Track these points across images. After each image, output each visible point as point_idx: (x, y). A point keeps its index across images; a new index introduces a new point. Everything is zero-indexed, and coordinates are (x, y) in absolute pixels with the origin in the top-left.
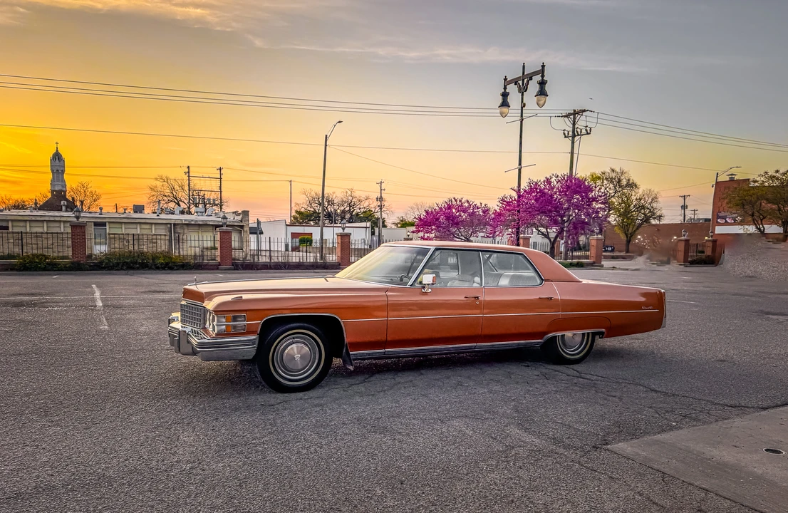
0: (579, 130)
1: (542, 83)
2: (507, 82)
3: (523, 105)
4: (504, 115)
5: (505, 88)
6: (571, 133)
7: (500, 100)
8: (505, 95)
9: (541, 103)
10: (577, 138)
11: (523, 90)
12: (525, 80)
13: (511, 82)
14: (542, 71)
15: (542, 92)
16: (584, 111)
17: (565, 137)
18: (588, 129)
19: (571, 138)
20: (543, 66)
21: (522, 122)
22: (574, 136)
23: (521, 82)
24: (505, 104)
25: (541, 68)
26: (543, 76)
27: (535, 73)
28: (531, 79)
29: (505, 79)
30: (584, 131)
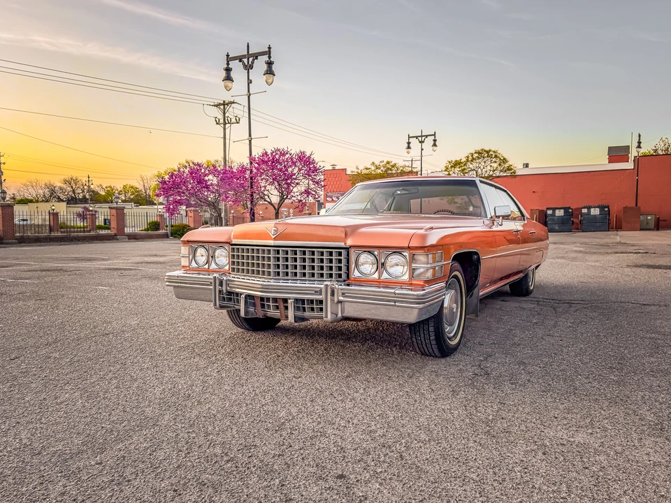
0: (229, 119)
1: (270, 64)
2: (229, 59)
3: (250, 82)
4: (228, 89)
5: (228, 64)
6: (222, 121)
7: (224, 74)
8: (228, 70)
9: (270, 81)
10: (227, 126)
11: (248, 68)
12: (251, 59)
13: (234, 58)
14: (268, 53)
15: (270, 72)
16: (234, 103)
17: (217, 124)
18: (238, 119)
19: (222, 125)
20: (270, 48)
21: (249, 97)
22: (225, 124)
23: (245, 60)
24: (228, 78)
25: (267, 50)
26: (270, 57)
27: (263, 54)
28: (257, 58)
29: (228, 55)
30: (233, 120)
